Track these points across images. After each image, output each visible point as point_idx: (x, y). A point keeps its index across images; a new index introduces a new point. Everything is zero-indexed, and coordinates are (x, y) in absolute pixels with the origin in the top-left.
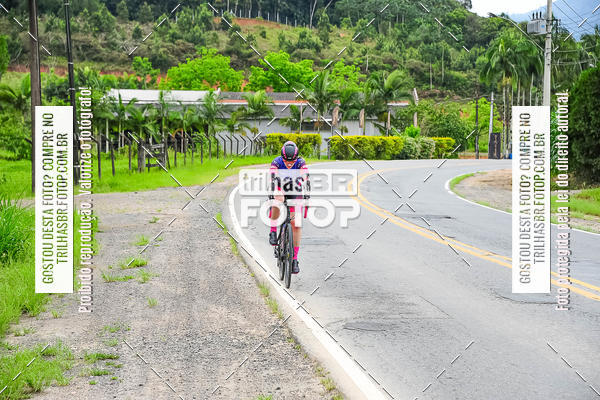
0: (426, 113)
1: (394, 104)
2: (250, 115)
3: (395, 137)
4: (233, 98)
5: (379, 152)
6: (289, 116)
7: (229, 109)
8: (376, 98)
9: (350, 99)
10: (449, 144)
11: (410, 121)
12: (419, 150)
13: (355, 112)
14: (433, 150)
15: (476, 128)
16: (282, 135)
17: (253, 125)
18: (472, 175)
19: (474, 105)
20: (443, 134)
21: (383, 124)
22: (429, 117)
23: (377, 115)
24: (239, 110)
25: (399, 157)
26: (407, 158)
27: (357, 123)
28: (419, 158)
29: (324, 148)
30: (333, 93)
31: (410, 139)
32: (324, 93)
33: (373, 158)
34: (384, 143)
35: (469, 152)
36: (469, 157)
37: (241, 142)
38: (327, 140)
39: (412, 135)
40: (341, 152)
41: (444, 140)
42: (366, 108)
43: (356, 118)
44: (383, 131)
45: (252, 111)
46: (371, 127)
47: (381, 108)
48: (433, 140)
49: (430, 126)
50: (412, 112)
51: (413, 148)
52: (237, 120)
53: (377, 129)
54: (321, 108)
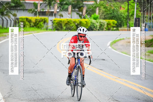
0: (102, 7)
1: (87, 3)
2: (12, 7)
3: (86, 20)
6: (32, 8)
10: (114, 23)
11: (94, 11)
12: (98, 27)
13: (66, 6)
14: (106, 26)
15: (128, 15)
16: (28, 17)
18: (123, 39)
19: (127, 4)
20: (111, 18)
21: (81, 13)
22: (104, 10)
23: (78, 8)
26: (92, 30)
27: (67, 12)
28: (99, 30)
29: (50, 24)
31: (94, 21)
34: (81, 22)
35: (125, 28)
36: (125, 30)
37: (9, 22)
38: (51, 21)
39: (95, 19)
40: (59, 27)
41: (111, 21)
42: (72, 5)
43: (67, 10)
44: (80, 16)
45: (13, 5)
46: (75, 15)
47: (80, 5)
48: (105, 22)
49: (104, 14)
50: (96, 7)
51: (95, 25)
52: (5, 9)
53: (78, 16)
54: (50, 4)
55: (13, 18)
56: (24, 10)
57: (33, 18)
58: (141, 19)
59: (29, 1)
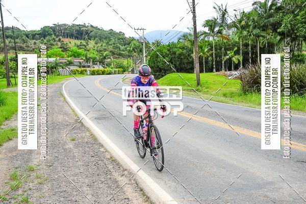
0: (115, 62)
1: (106, 60)
2: (67, 64)
3: (107, 69)
4: (63, 60)
5: (103, 73)
7: (61, 63)
8: (102, 59)
9: (95, 59)
10: (121, 70)
11: (111, 65)
12: (114, 72)
13: (96, 62)
14: (117, 72)
15: (128, 66)
16: (76, 69)
17: (68, 67)
18: (128, 78)
19: (127, 60)
20: (120, 68)
23: (102, 63)
24: (65, 63)
25: (108, 74)
26: (111, 74)
28: (114, 74)
29: (88, 72)
30: (90, 58)
31: (111, 69)
32: (88, 58)
33: (102, 75)
34: (104, 70)
35: (127, 72)
36: (127, 74)
38: (89, 70)
40: (93, 73)
42: (99, 61)
43: (97, 64)
44: (104, 67)
46: (101, 66)
47: (103, 61)
48: (117, 69)
49: (116, 66)
50: (111, 62)
51: (112, 72)
52: (64, 66)
54: (87, 62)
55: (68, 70)
56: (74, 65)
57: (80, 69)
59: (76, 61)
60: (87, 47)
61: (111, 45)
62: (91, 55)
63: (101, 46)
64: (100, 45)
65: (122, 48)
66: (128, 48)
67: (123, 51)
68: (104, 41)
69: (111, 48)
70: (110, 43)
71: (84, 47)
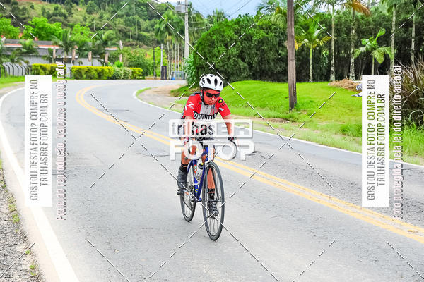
0: (126, 54)
1: (109, 49)
2: (23, 53)
3: (109, 67)
4: (13, 43)
5: (100, 76)
6: (48, 54)
7: (10, 49)
8: (99, 45)
9: (83, 45)
10: (139, 72)
11: (117, 59)
12: (123, 75)
13: (86, 53)
14: (131, 74)
15: (154, 63)
16: (42, 64)
17: (26, 59)
18: (150, 89)
19: (153, 51)
20: (136, 66)
21: (103, 60)
22: (128, 57)
23: (99, 55)
24: (17, 50)
25: (111, 79)
26: (116, 79)
27: (87, 59)
28: (123, 79)
30: (73, 41)
31: (117, 69)
32: (68, 42)
33: (97, 79)
34: (103, 70)
35: (151, 76)
36: (152, 79)
37: (20, 69)
38: (69, 68)
39: (119, 66)
40: (78, 75)
41: (136, 69)
42: (93, 51)
43: (87, 56)
44: (102, 63)
45: (25, 51)
46: (96, 61)
47: (101, 51)
48: (130, 70)
49: (129, 62)
50: (119, 54)
51: (119, 74)
52: (16, 56)
53: (100, 63)
54: (67, 50)
55: (25, 65)
56: (37, 56)
57: (48, 65)
58: (168, 67)
59: (43, 47)
60: (69, 18)
61: (121, 16)
62: (77, 37)
63: (101, 17)
64: (96, 16)
65: (145, 24)
66: (157, 26)
67: (147, 30)
68: (107, 8)
69: (120, 24)
70: (119, 12)
71: (62, 18)
